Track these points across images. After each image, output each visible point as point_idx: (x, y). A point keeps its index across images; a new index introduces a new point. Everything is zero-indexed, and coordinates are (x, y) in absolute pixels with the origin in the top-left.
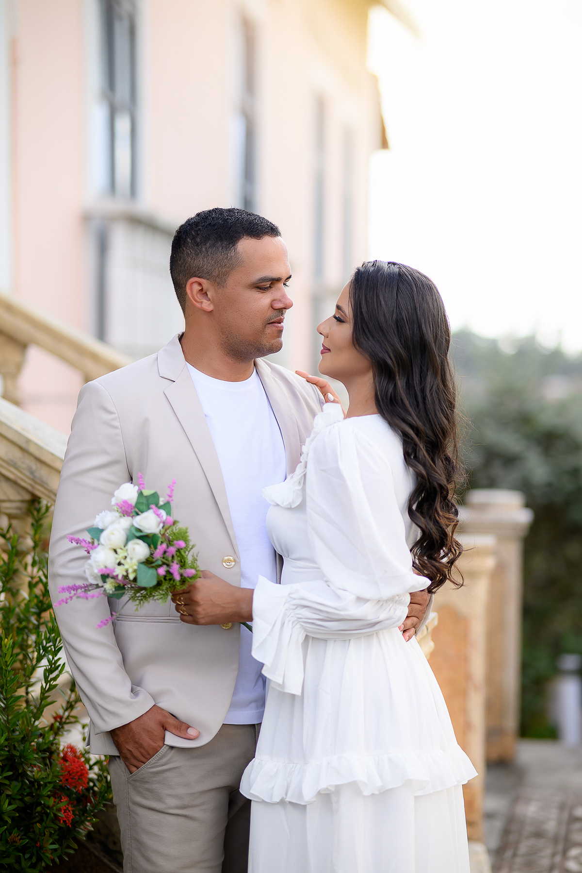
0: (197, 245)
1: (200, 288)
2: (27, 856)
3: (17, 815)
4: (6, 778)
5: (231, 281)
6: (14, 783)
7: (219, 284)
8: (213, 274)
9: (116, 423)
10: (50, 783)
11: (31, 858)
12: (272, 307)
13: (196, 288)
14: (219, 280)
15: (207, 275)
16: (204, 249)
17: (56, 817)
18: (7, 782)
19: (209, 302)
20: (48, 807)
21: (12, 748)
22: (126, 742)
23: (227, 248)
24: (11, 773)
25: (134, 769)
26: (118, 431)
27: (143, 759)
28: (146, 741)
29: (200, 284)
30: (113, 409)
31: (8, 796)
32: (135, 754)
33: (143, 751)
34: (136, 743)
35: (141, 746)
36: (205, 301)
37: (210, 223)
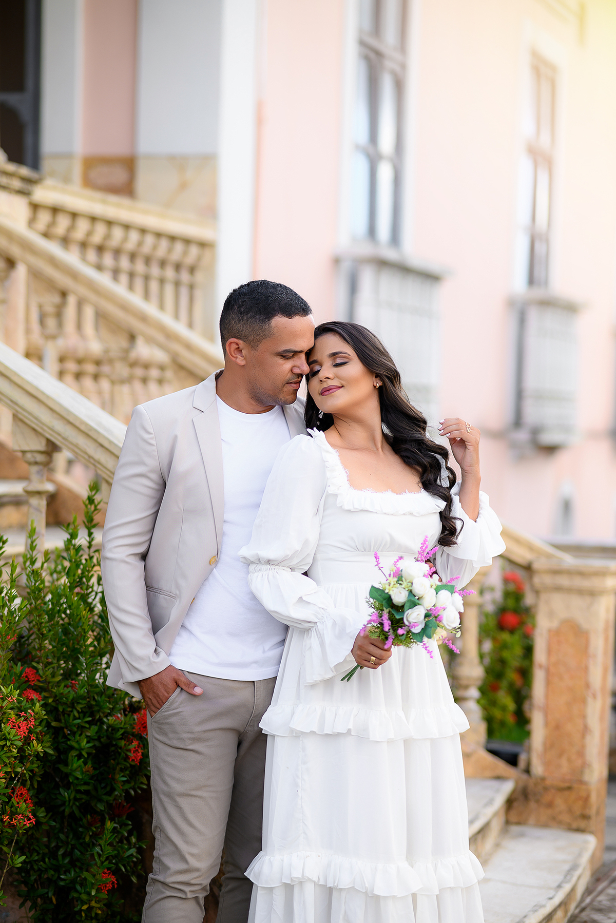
0: (241, 313)
1: (237, 347)
2: (103, 785)
3: (94, 752)
4: (87, 722)
5: (261, 347)
6: (93, 727)
7: (252, 347)
8: (249, 338)
9: (153, 442)
10: (122, 728)
11: (105, 787)
12: (292, 370)
13: (234, 346)
14: (253, 344)
15: (244, 338)
16: (245, 318)
17: (127, 757)
18: (87, 726)
19: (243, 358)
20: (121, 748)
21: (92, 698)
22: (148, 692)
23: (263, 321)
24: (90, 719)
25: (153, 714)
26: (155, 448)
27: (158, 706)
28: (162, 691)
29: (237, 344)
30: (151, 431)
31: (87, 737)
32: (153, 702)
33: (159, 700)
34: (154, 692)
35: (158, 695)
36: (239, 357)
37: (255, 297)
